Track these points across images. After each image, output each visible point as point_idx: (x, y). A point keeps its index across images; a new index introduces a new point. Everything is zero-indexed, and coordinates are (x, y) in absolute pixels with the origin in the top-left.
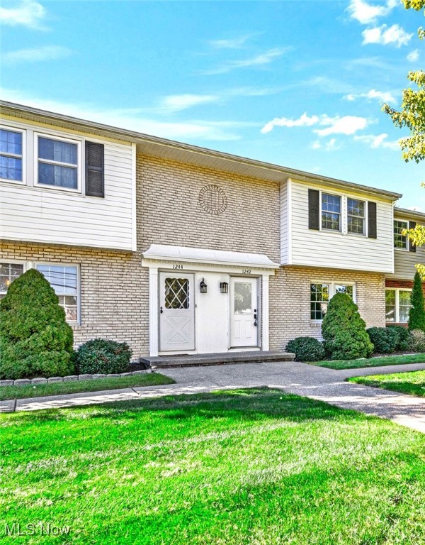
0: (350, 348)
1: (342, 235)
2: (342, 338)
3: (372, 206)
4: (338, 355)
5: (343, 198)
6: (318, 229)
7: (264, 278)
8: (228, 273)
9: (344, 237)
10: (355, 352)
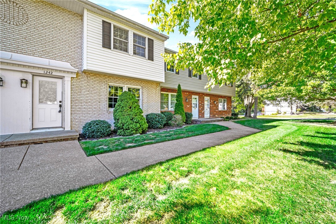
0: (129, 127)
1: (130, 55)
2: (123, 121)
3: (151, 42)
4: (120, 132)
5: (130, 32)
6: (110, 49)
7: (66, 79)
8: (31, 73)
9: (131, 57)
10: (132, 131)
